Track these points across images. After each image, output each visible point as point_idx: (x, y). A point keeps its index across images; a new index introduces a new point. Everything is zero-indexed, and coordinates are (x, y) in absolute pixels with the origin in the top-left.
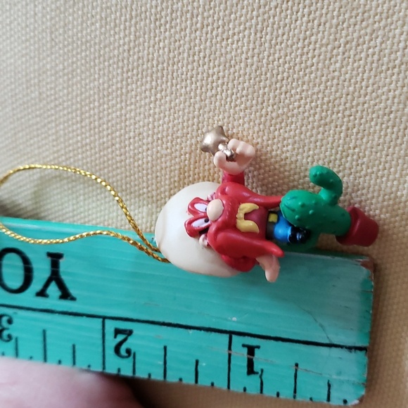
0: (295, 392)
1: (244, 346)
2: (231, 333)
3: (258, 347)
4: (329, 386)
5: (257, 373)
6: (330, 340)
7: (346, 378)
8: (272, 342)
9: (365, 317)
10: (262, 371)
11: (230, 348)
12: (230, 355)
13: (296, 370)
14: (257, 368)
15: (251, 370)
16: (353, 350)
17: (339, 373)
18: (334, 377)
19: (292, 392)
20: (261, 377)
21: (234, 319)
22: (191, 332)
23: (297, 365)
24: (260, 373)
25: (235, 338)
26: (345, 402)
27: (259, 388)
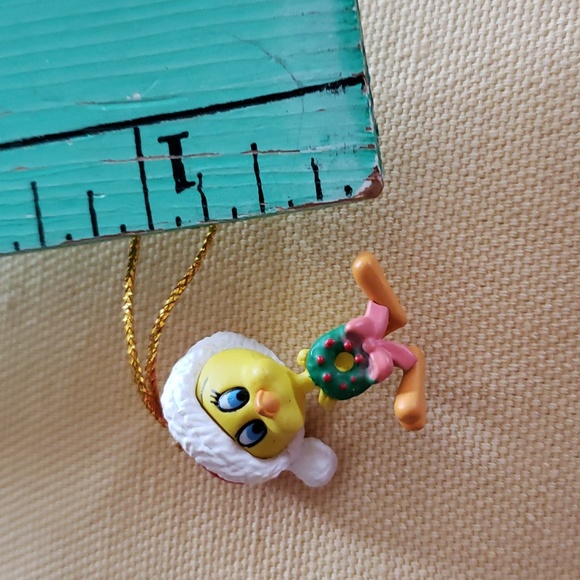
0: (261, 199)
1: (161, 140)
2: (135, 124)
3: (185, 135)
4: (315, 168)
5: (193, 184)
6: (298, 83)
7: (341, 145)
8: (206, 117)
9: (345, 22)
10: (200, 176)
11: (139, 154)
12: (141, 165)
13: (255, 156)
14: (190, 174)
15: (182, 183)
16: (340, 88)
17: (327, 140)
18: (320, 149)
19: (257, 201)
20: (199, 189)
21: (137, 96)
22: (71, 142)
23: (254, 147)
24: (197, 181)
25: (144, 130)
26: (348, 190)
27: (201, 211)
